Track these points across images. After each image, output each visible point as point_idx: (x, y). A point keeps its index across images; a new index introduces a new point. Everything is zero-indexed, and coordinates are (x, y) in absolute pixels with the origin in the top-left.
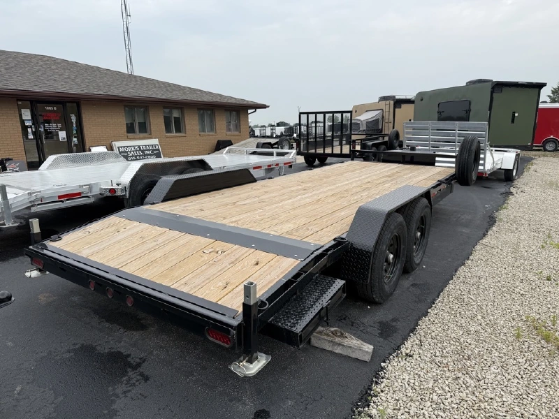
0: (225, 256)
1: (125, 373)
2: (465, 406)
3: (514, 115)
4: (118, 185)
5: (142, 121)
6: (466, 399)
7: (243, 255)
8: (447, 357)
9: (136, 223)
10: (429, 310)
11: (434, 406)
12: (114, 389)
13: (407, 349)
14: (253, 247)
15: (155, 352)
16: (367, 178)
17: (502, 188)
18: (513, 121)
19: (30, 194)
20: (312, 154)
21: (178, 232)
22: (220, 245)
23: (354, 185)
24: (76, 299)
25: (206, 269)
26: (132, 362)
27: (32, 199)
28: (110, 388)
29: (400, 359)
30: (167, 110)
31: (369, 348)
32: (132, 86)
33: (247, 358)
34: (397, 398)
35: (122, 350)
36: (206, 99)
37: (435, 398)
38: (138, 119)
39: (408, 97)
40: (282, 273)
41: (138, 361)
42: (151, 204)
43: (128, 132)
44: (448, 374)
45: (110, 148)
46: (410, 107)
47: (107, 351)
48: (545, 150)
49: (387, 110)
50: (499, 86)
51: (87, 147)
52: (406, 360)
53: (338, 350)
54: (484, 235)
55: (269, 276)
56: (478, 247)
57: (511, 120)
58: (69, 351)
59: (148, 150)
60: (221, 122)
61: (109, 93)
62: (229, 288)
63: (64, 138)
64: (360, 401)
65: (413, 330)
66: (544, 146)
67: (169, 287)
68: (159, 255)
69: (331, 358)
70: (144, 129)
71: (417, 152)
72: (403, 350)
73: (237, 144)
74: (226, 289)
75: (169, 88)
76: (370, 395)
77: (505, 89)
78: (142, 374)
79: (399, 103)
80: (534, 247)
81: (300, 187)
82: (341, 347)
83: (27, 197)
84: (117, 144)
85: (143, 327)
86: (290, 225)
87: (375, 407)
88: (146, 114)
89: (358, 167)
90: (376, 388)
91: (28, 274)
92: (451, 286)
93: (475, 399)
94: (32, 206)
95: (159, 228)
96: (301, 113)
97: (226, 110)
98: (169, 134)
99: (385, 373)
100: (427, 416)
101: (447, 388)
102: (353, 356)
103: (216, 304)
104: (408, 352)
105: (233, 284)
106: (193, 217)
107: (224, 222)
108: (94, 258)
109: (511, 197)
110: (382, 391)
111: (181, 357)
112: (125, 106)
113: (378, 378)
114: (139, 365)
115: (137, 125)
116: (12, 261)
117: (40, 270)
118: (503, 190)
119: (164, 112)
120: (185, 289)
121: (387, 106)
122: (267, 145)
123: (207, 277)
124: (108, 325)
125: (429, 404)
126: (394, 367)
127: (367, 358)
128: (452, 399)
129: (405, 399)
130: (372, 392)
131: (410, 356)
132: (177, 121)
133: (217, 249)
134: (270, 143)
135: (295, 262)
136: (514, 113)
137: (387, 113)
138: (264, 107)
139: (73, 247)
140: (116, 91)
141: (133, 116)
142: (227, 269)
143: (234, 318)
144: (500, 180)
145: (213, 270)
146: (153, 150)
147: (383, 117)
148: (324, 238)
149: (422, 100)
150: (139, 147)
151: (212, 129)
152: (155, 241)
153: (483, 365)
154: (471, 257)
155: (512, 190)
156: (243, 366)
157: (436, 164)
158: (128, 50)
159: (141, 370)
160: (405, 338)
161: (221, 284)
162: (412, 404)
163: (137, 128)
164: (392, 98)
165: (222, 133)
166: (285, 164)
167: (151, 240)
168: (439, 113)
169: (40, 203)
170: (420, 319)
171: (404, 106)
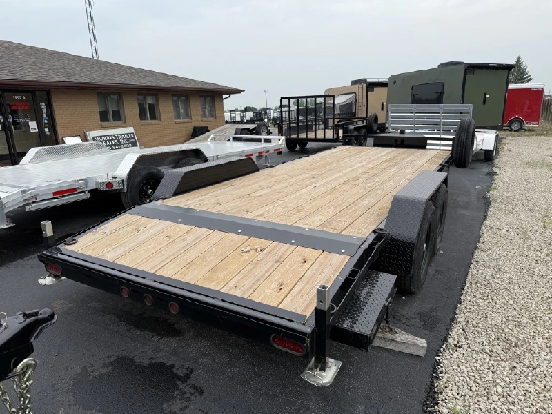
0: (267, 254)
1: (175, 387)
2: (532, 397)
3: (485, 97)
4: (115, 178)
5: (115, 109)
6: (530, 389)
7: (286, 251)
8: (495, 345)
9: (155, 221)
10: (462, 297)
11: (502, 400)
12: (169, 406)
13: (454, 339)
14: (293, 244)
15: (200, 361)
16: (369, 163)
17: (485, 169)
18: (484, 102)
19: (24, 192)
20: (294, 139)
21: (206, 230)
22: (257, 242)
23: (360, 171)
24: (95, 304)
25: (252, 270)
26: (179, 373)
27: (27, 197)
28: (165, 405)
29: (451, 351)
30: (141, 97)
31: (422, 343)
32: (103, 72)
33: (320, 366)
34: (463, 394)
35: (164, 361)
36: (180, 84)
37: (500, 390)
38: (112, 107)
39: (380, 80)
40: (336, 270)
41: (186, 371)
42: (163, 199)
43: (101, 121)
44: (503, 364)
45: (85, 139)
46: (384, 90)
47: (147, 362)
48: (511, 130)
49: (360, 93)
50: (472, 68)
51: (60, 138)
52: (456, 351)
53: (390, 346)
54: (485, 217)
55: (323, 275)
56: (484, 229)
57: (482, 102)
58: (104, 366)
59: (123, 139)
60: (196, 107)
61: (81, 81)
62: (285, 290)
63: (35, 129)
64: (428, 400)
65: (453, 319)
66: (510, 126)
67: (219, 292)
68: (193, 257)
69: (386, 355)
70: (118, 117)
71: (406, 135)
72: (450, 341)
73: (214, 131)
74: (282, 291)
75: (141, 74)
76: (435, 392)
77: (477, 71)
78: (194, 387)
79: (371, 86)
80: (537, 227)
81: (308, 175)
82: (394, 343)
83: (20, 195)
84: (91, 134)
85: (177, 333)
86: (320, 217)
87: (444, 404)
88: (120, 101)
89: (354, 152)
90: (440, 384)
91: (42, 282)
92: (473, 271)
93: (537, 388)
94: (27, 205)
95: (183, 226)
96: (282, 98)
97: (201, 96)
98: (143, 122)
99: (442, 367)
100: (499, 411)
101: (507, 379)
102: (407, 351)
103: (277, 308)
104: (456, 343)
105: (288, 284)
106: (214, 211)
107: (249, 216)
108: (121, 262)
109: (496, 177)
110: (446, 387)
111: (230, 364)
112: (98, 94)
113: (437, 373)
114: (187, 377)
115: (111, 113)
116: (11, 265)
117: (55, 277)
118: (486, 170)
119: (138, 99)
120: (238, 293)
121: (361, 90)
122: (246, 131)
123: (257, 278)
124: (138, 332)
125: (496, 398)
126: (447, 359)
127: (422, 353)
128: (517, 391)
129: (471, 394)
130: (436, 389)
131: (460, 347)
132: (151, 107)
133: (255, 247)
134: (248, 129)
135: (345, 258)
136: (486, 94)
137: (360, 97)
138: (239, 92)
139: (94, 249)
140: (87, 78)
141: (106, 104)
142: (274, 268)
143: (304, 324)
144: (480, 161)
145: (259, 271)
146: (128, 140)
147: (356, 100)
148: (363, 230)
149: (395, 83)
150: (114, 135)
151: (187, 115)
152: (183, 240)
153: (532, 352)
154: (481, 240)
155: (495, 170)
156: (318, 374)
157: (428, 147)
158: (92, 34)
159: (192, 382)
160: (449, 329)
161: (275, 285)
162: (480, 399)
163: (110, 116)
164: (364, 81)
165: (198, 120)
166: (275, 150)
167: (180, 239)
168: (413, 95)
169: (35, 200)
170: (456, 307)
171: (376, 89)
